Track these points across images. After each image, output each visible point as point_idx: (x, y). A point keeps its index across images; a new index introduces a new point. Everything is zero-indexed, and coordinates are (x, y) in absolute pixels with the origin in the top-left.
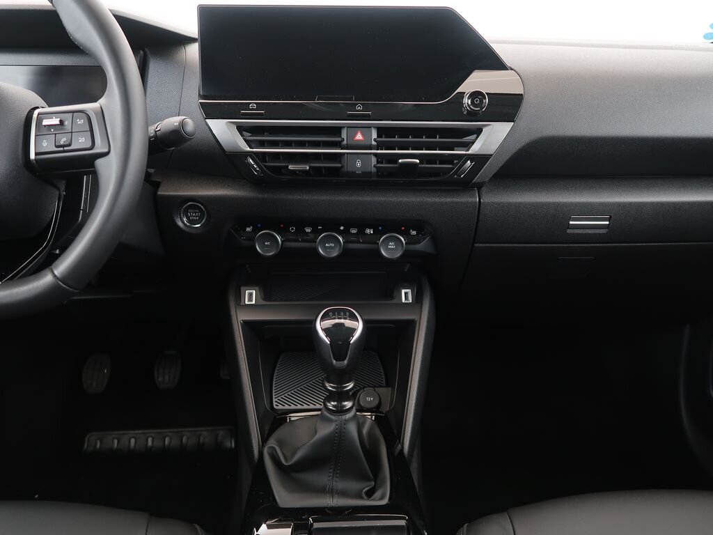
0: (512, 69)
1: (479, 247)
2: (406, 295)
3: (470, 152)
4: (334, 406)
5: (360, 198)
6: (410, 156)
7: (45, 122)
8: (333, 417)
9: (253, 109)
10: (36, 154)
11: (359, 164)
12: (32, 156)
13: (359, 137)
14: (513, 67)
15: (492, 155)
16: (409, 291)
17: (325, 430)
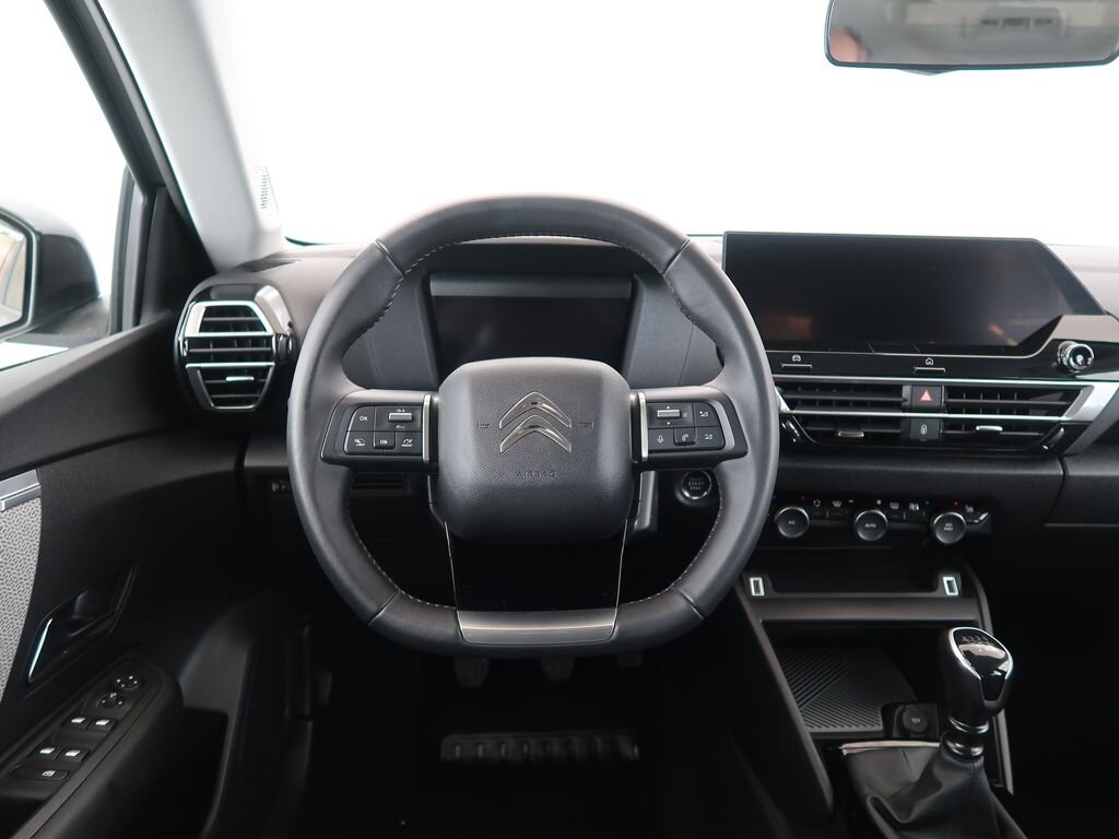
0: (1108, 314)
1: (1050, 528)
2: (949, 584)
3: (1063, 418)
4: (958, 749)
5: (917, 469)
6: (991, 422)
7: (660, 413)
8: (962, 764)
9: (797, 362)
10: (650, 452)
11: (924, 430)
12: (645, 454)
13: (926, 397)
14: (1110, 311)
15: (1091, 422)
16: (951, 579)
17: (950, 781)
